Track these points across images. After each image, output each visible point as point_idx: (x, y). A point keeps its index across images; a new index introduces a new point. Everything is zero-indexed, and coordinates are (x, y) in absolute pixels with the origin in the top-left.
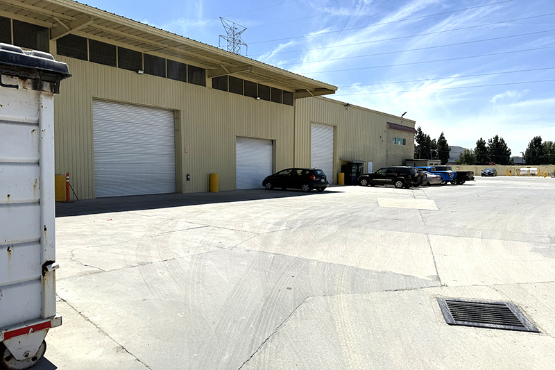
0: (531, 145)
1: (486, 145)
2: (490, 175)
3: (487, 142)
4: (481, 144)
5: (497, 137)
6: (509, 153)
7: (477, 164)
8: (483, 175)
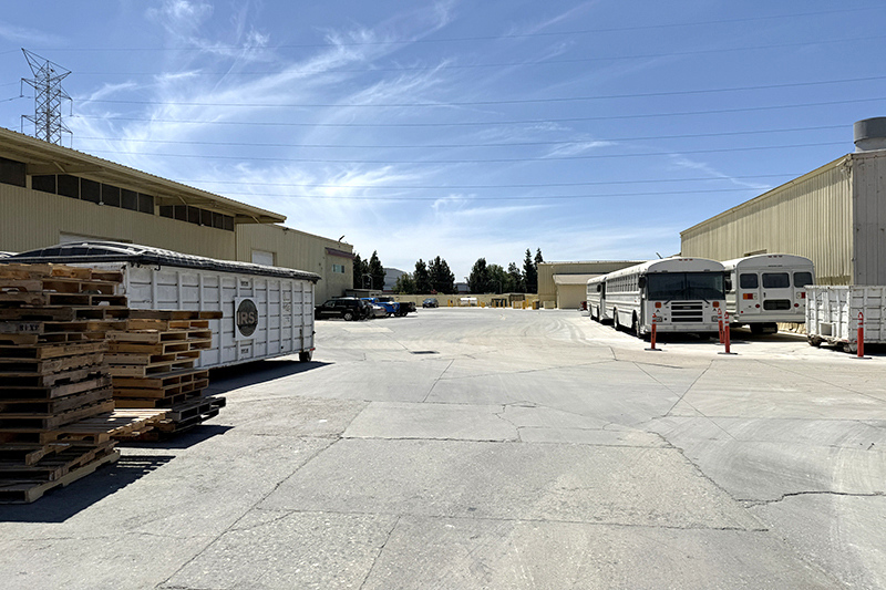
0: (475, 269)
1: (427, 268)
2: (432, 306)
3: (427, 264)
4: (420, 266)
5: (438, 258)
6: (451, 278)
7: (417, 293)
8: (424, 306)
